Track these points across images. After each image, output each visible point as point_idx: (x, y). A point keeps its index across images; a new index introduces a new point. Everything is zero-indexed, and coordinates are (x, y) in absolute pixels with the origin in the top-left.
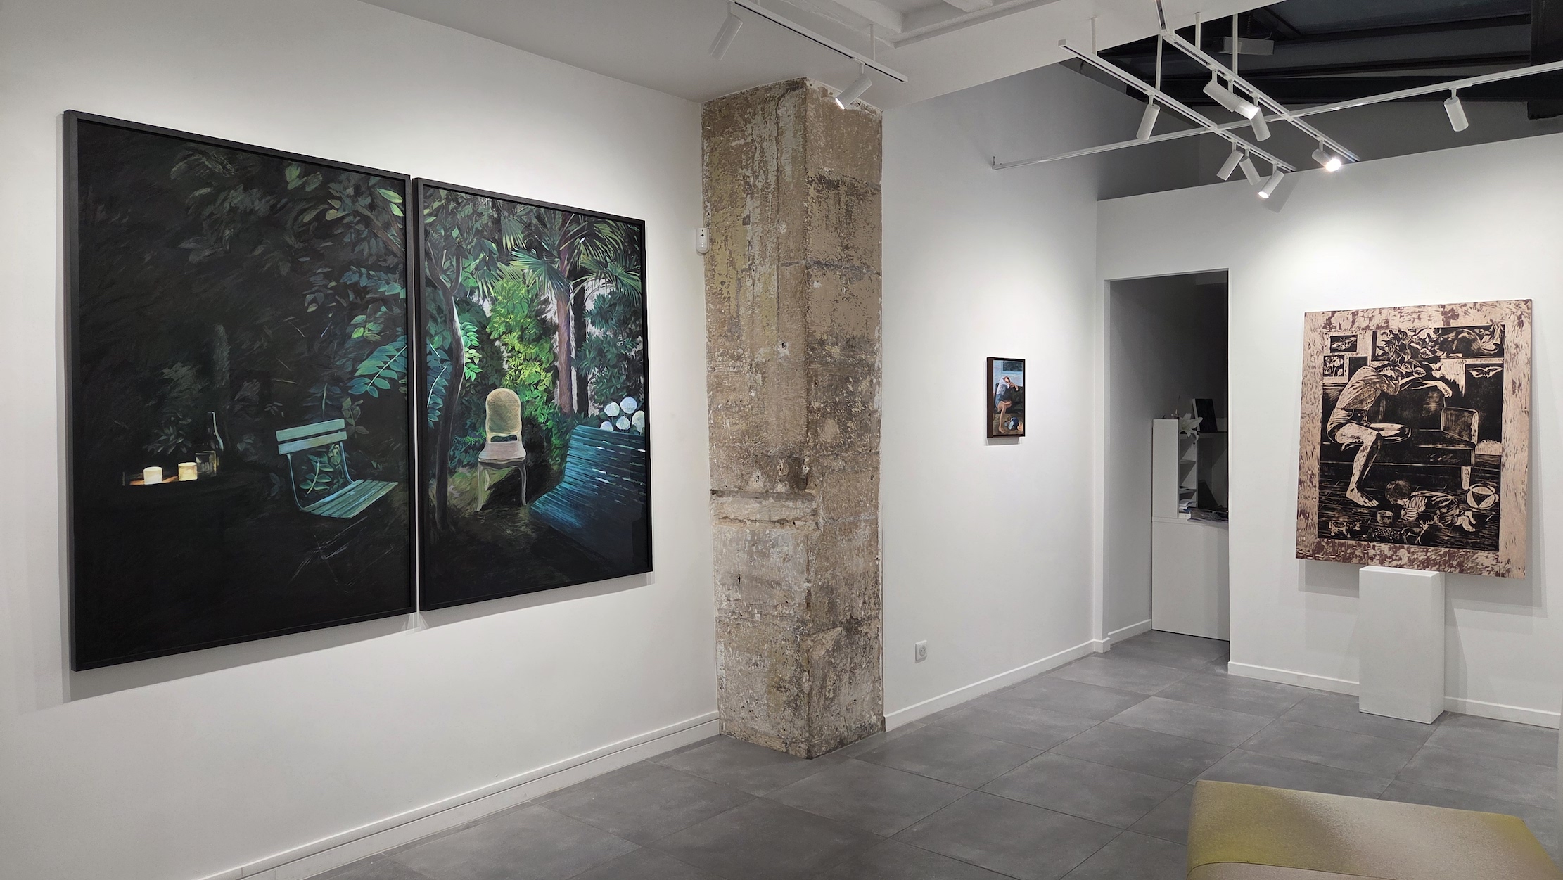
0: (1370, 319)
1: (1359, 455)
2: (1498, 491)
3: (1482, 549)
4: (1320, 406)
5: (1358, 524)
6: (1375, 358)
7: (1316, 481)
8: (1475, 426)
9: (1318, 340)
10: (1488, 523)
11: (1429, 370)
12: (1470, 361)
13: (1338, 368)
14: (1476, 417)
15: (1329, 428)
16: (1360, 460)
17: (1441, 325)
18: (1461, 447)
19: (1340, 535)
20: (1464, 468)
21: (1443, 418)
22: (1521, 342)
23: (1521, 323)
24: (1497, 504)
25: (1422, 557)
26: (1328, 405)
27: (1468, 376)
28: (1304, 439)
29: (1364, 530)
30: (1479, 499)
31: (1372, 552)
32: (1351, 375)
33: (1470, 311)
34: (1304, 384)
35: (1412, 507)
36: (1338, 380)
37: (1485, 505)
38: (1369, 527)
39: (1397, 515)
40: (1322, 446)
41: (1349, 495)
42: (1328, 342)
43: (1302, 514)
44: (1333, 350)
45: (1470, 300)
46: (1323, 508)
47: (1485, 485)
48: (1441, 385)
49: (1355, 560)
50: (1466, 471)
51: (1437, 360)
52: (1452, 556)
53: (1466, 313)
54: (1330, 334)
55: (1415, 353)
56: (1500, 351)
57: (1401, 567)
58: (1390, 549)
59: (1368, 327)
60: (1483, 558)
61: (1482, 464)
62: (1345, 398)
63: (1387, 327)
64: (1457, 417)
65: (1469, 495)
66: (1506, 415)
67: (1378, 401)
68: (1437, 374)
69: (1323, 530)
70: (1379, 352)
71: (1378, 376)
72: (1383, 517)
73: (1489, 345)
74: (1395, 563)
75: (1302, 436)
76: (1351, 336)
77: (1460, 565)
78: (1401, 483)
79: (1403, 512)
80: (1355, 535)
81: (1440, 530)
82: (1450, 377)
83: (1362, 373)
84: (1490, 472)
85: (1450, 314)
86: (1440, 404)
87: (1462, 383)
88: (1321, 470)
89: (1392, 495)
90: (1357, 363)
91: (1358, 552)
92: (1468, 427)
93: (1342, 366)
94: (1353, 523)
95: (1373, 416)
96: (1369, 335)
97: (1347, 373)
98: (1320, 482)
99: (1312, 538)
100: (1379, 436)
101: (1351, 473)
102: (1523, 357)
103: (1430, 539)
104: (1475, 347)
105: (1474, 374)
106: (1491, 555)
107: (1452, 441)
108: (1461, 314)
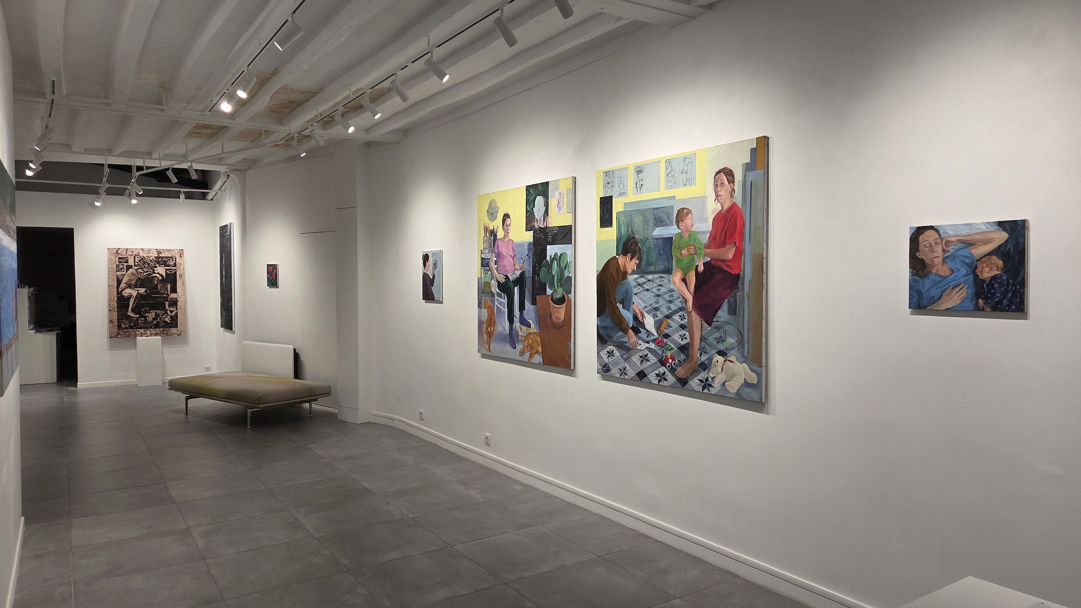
0: (133, 252)
1: (131, 299)
2: (177, 309)
3: (173, 328)
4: (116, 282)
5: (132, 323)
6: (135, 266)
7: (116, 309)
8: (169, 289)
9: (114, 258)
10: (175, 319)
11: (154, 270)
12: (166, 268)
13: (122, 269)
14: (169, 286)
15: (120, 290)
16: (132, 301)
17: (157, 256)
18: (165, 295)
19: (125, 329)
20: (166, 302)
21: (159, 286)
22: (181, 263)
23: (181, 257)
24: (177, 313)
25: (154, 332)
26: (119, 282)
27: (166, 272)
28: (110, 294)
29: (135, 325)
30: (171, 312)
31: (137, 333)
32: (127, 272)
33: (166, 252)
34: (109, 274)
35: (151, 316)
36: (122, 273)
37: (173, 314)
38: (136, 324)
39: (146, 319)
40: (117, 297)
41: (128, 313)
42: (117, 259)
43: (111, 322)
44: (119, 262)
45: (165, 248)
46: (119, 320)
47: (173, 307)
48: (158, 275)
49: (132, 336)
50: (167, 303)
51: (156, 267)
52: (164, 331)
53: (164, 252)
54: (118, 256)
55: (149, 264)
56: (175, 266)
57: (148, 336)
58: (144, 331)
59: (132, 255)
60: (173, 330)
61: (172, 301)
62: (125, 280)
63: (139, 255)
64: (164, 286)
65: (168, 311)
66: (178, 285)
67: (137, 281)
68: (155, 271)
69: (119, 327)
70: (137, 264)
71: (137, 272)
72: (141, 320)
73: (172, 263)
74: (146, 335)
75: (109, 293)
76: (125, 258)
77: (166, 333)
78: (146, 308)
79: (147, 318)
80: (131, 327)
81: (160, 323)
82: (161, 273)
83: (131, 271)
84: (174, 303)
85: (159, 252)
86: (158, 282)
87: (164, 275)
88: (118, 305)
89: (144, 313)
90: (129, 267)
91: (133, 333)
92: (167, 289)
93: (123, 268)
94: (130, 323)
95: (136, 286)
96: (133, 257)
97: (125, 271)
98: (117, 310)
99: (116, 330)
100: (138, 292)
101: (129, 306)
102: (182, 267)
103: (157, 326)
104: (168, 263)
105: (168, 272)
106: (176, 329)
107: (162, 294)
108: (163, 253)
